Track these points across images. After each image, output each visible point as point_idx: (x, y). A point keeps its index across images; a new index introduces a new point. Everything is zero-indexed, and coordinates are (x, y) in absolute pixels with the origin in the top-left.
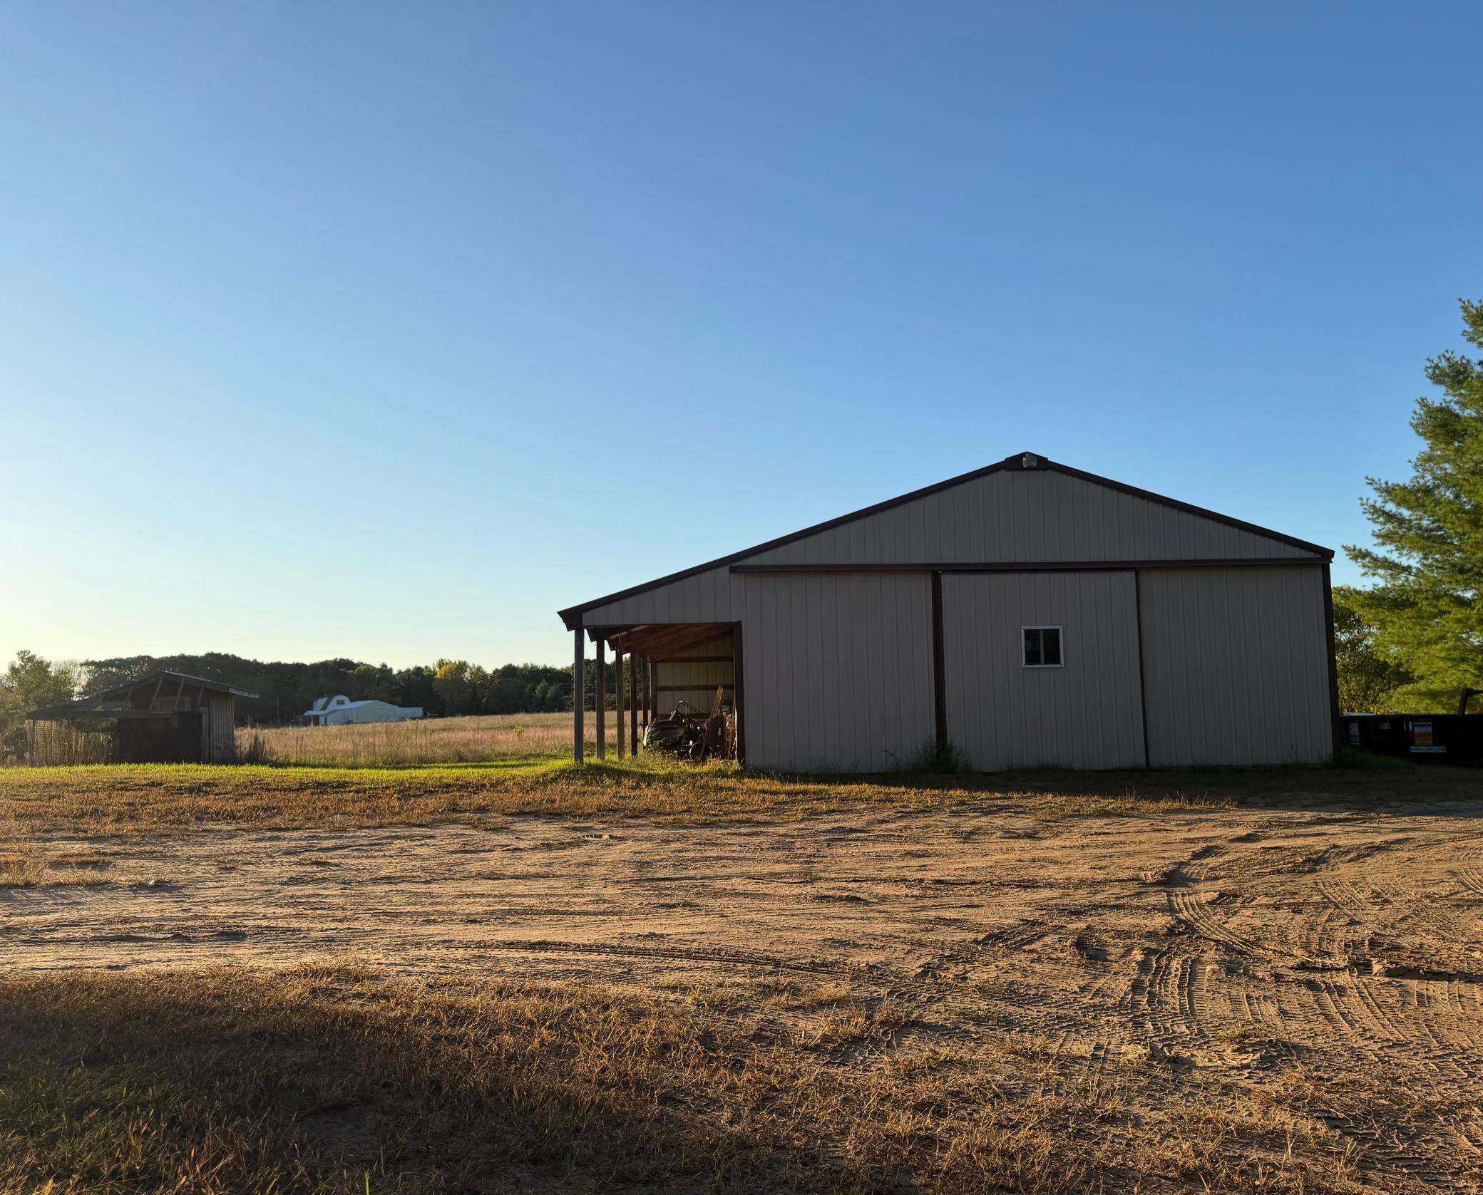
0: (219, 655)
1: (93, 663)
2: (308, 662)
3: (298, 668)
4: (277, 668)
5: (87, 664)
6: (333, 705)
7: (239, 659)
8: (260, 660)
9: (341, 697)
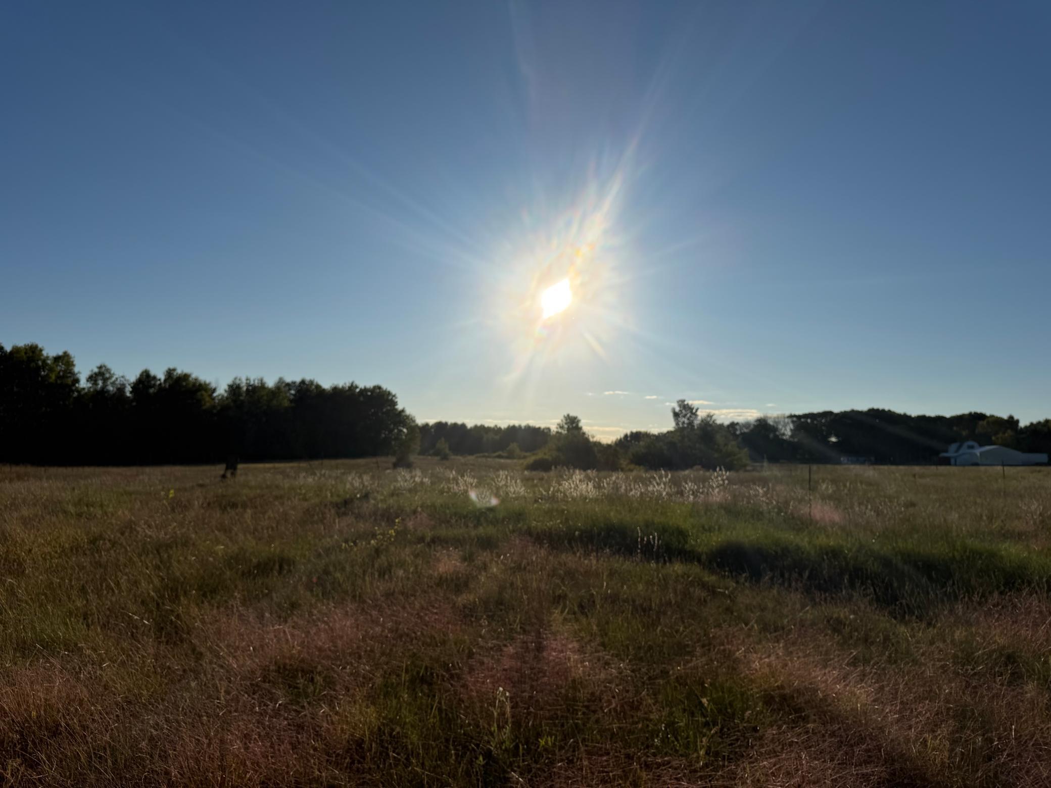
0: (878, 410)
1: (795, 416)
2: (948, 414)
3: (940, 419)
4: (923, 419)
5: (791, 416)
6: (964, 449)
7: (894, 413)
8: (908, 413)
9: (971, 443)
